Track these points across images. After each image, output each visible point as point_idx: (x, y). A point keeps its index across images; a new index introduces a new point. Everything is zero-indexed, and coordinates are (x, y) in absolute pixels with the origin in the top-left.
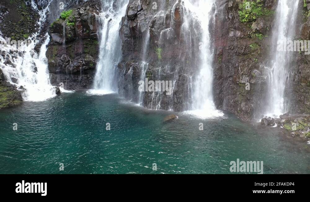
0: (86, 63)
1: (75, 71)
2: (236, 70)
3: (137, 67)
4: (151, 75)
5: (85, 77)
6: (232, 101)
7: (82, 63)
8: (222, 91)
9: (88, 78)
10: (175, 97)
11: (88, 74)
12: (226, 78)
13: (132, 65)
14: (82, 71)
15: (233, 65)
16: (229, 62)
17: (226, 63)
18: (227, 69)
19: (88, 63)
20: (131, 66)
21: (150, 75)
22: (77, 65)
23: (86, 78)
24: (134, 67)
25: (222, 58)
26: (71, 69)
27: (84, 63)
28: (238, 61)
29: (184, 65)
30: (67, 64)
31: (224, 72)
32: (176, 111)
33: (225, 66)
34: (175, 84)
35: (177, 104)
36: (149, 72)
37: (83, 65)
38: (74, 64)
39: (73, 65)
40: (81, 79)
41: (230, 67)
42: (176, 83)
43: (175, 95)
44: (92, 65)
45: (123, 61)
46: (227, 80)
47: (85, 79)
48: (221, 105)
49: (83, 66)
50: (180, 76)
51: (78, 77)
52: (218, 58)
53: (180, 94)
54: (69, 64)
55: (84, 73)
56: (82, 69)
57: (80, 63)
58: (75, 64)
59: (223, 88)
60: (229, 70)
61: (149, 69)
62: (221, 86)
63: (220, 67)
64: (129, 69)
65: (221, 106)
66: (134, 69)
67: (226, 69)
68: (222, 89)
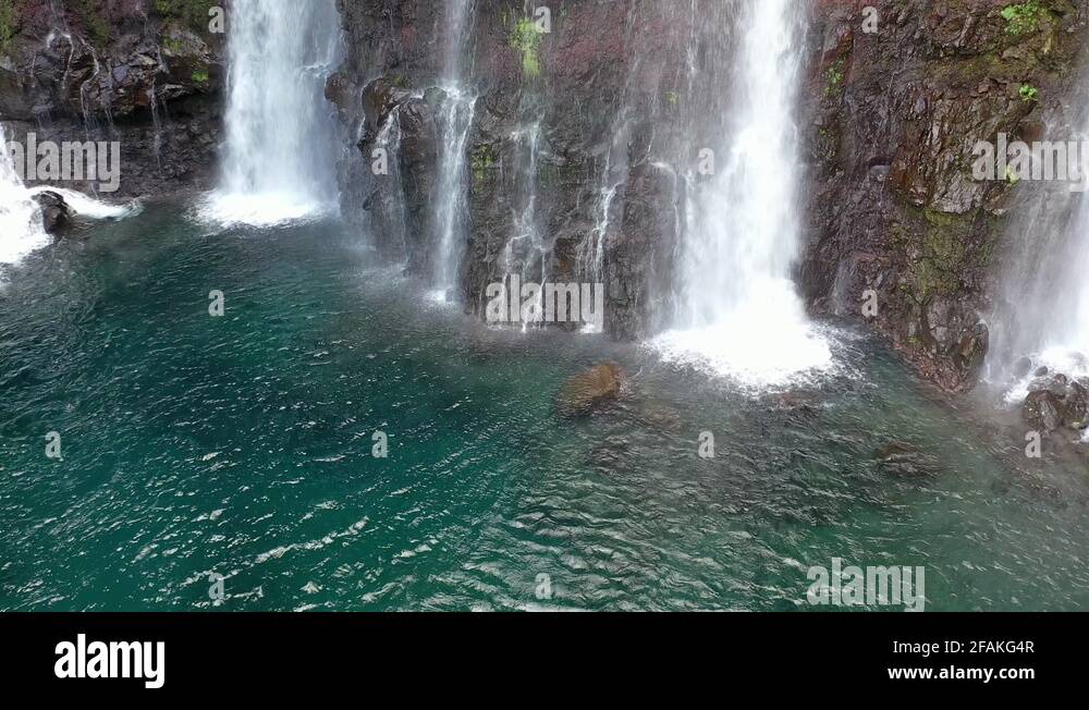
0: (174, 71)
1: (126, 109)
2: (912, 133)
3: (418, 115)
4: (494, 159)
5: (178, 132)
6: (880, 279)
7: (154, 66)
8: (835, 232)
9: (193, 137)
10: (613, 275)
11: (190, 116)
12: (857, 168)
13: (396, 103)
14: (160, 107)
15: (898, 105)
16: (876, 89)
17: (862, 93)
18: (867, 123)
19: (180, 69)
20: (390, 107)
21: (488, 163)
22: (129, 81)
23: (184, 137)
24: (403, 116)
25: (846, 72)
26: (104, 100)
27: (161, 67)
28: (925, 88)
29: (655, 112)
30: (79, 74)
31: (850, 139)
32: (615, 340)
33: (858, 112)
34: (611, 211)
35: (620, 306)
36: (484, 149)
37: (161, 79)
38: (113, 76)
39: (107, 81)
40: (164, 146)
41: (882, 113)
42: (614, 201)
43: (613, 266)
44: (205, 77)
45: (352, 65)
46: (862, 179)
47: (182, 144)
48: (822, 295)
49: (159, 83)
50: (635, 173)
51: (143, 137)
52: (827, 69)
53: (634, 261)
54: (89, 75)
55: (171, 116)
56: (157, 98)
57: (145, 68)
58: (121, 73)
59: (839, 214)
60: (874, 128)
61: (484, 135)
62: (831, 210)
63: (834, 116)
64: (381, 121)
65: (823, 298)
66: (405, 123)
67: (861, 123)
68: (836, 222)
